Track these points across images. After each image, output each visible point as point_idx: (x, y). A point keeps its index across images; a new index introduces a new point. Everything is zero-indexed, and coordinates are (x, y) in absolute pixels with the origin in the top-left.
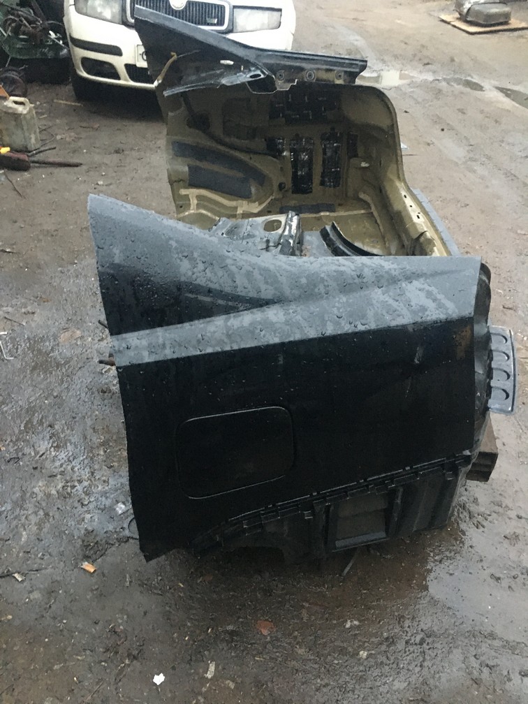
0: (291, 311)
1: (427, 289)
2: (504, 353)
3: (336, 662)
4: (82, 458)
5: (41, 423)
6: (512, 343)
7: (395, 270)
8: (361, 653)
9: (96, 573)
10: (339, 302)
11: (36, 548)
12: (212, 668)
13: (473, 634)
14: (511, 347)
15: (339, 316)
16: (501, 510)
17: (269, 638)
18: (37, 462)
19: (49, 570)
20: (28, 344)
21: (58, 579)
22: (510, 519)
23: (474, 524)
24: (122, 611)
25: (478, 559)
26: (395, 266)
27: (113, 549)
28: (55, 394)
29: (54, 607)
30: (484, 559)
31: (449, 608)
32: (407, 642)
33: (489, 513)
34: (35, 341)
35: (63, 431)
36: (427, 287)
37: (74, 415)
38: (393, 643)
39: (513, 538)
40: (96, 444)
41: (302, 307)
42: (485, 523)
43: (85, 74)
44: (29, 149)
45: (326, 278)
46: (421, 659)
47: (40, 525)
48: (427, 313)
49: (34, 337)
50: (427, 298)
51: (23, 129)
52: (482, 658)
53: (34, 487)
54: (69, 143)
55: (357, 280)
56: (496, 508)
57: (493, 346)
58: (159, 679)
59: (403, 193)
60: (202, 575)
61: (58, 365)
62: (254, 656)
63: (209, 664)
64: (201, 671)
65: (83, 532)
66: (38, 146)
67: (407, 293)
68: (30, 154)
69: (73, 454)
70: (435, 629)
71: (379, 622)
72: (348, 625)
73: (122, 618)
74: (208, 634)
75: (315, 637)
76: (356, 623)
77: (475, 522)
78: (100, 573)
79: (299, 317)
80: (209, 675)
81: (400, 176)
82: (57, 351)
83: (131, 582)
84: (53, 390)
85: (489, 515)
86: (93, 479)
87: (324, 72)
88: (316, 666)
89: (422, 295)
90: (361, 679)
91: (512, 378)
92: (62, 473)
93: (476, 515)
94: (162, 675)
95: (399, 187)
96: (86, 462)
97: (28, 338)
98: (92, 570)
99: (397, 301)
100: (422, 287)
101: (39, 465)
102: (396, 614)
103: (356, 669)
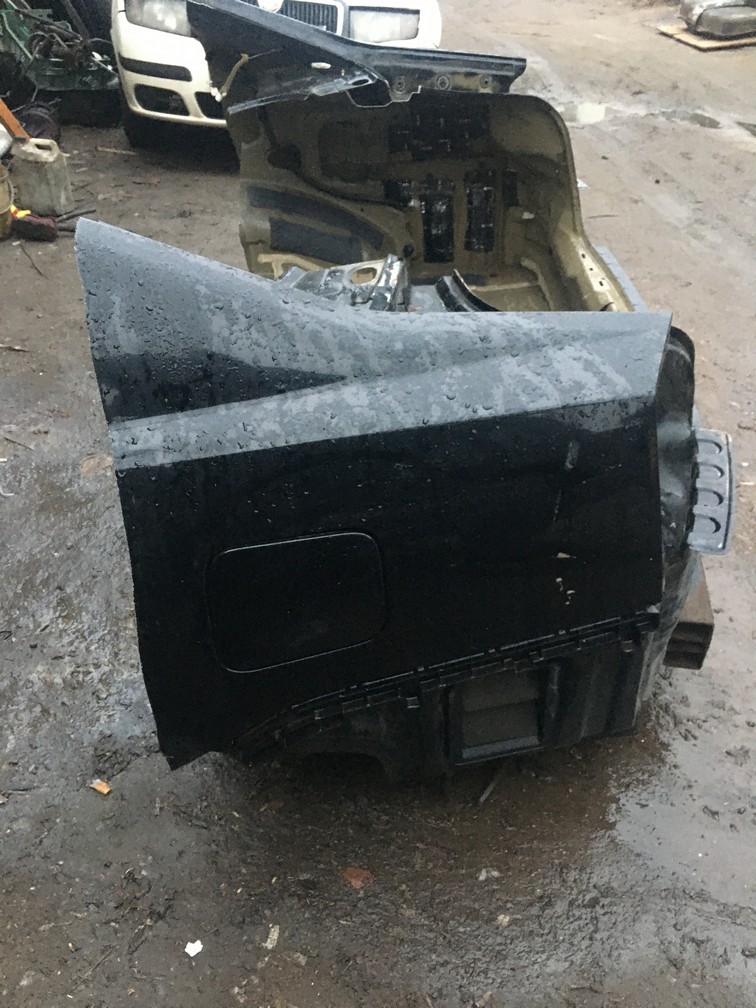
0: (378, 390)
1: (585, 357)
2: (716, 467)
3: (462, 929)
4: (101, 634)
5: (45, 583)
6: (729, 454)
7: (538, 330)
8: (501, 917)
9: (111, 796)
10: (451, 377)
11: (26, 759)
12: (274, 934)
13: (671, 894)
14: (727, 459)
15: (450, 395)
16: (722, 713)
17: (362, 892)
18: (37, 637)
19: (43, 790)
20: (35, 476)
21: (56, 802)
22: (736, 726)
23: (681, 733)
24: (146, 850)
25: (685, 783)
26: (539, 325)
27: (139, 761)
28: (69, 544)
29: (46, 842)
30: (693, 784)
31: (638, 855)
32: (571, 904)
33: (703, 718)
34: (46, 471)
35: (77, 594)
36: (585, 355)
37: (94, 573)
38: (549, 904)
39: (740, 755)
40: (124, 615)
41: (395, 383)
42: (697, 732)
43: (139, 109)
44: (58, 213)
45: (432, 342)
46: (592, 929)
47: (34, 725)
48: (583, 392)
49: (46, 467)
50: (586, 370)
51: (49, 184)
52: (687, 930)
53: (30, 673)
54: (116, 204)
55: (479, 345)
56: (716, 712)
57: (700, 457)
58: (194, 948)
59: (581, 252)
60: (268, 800)
61: (78, 504)
62: (337, 918)
63: (270, 929)
64: (257, 938)
65: (96, 736)
66: (69, 209)
67: (555, 364)
68: (57, 220)
69: (89, 628)
70: (615, 885)
71: (531, 873)
72: (483, 877)
73: (145, 860)
74: (271, 885)
75: (432, 893)
76: (496, 874)
77: (683, 732)
78: (118, 795)
79: (389, 398)
80: (269, 945)
81: (577, 228)
82: (76, 485)
83: (161, 809)
84: (66, 538)
85: (704, 721)
86: (116, 663)
87: (463, 77)
88: (431, 935)
89: (579, 366)
90: (499, 956)
91: (726, 502)
92: (72, 654)
93: (685, 721)
94: (198, 943)
95: (575, 244)
96: (108, 638)
97: (38, 468)
98: (106, 791)
99: (539, 374)
100: (577, 354)
101: (38, 642)
102: (557, 861)
103: (490, 941)
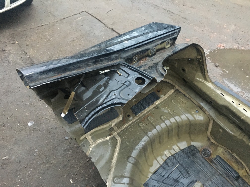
59: (219, 92)
87: (160, 45)
